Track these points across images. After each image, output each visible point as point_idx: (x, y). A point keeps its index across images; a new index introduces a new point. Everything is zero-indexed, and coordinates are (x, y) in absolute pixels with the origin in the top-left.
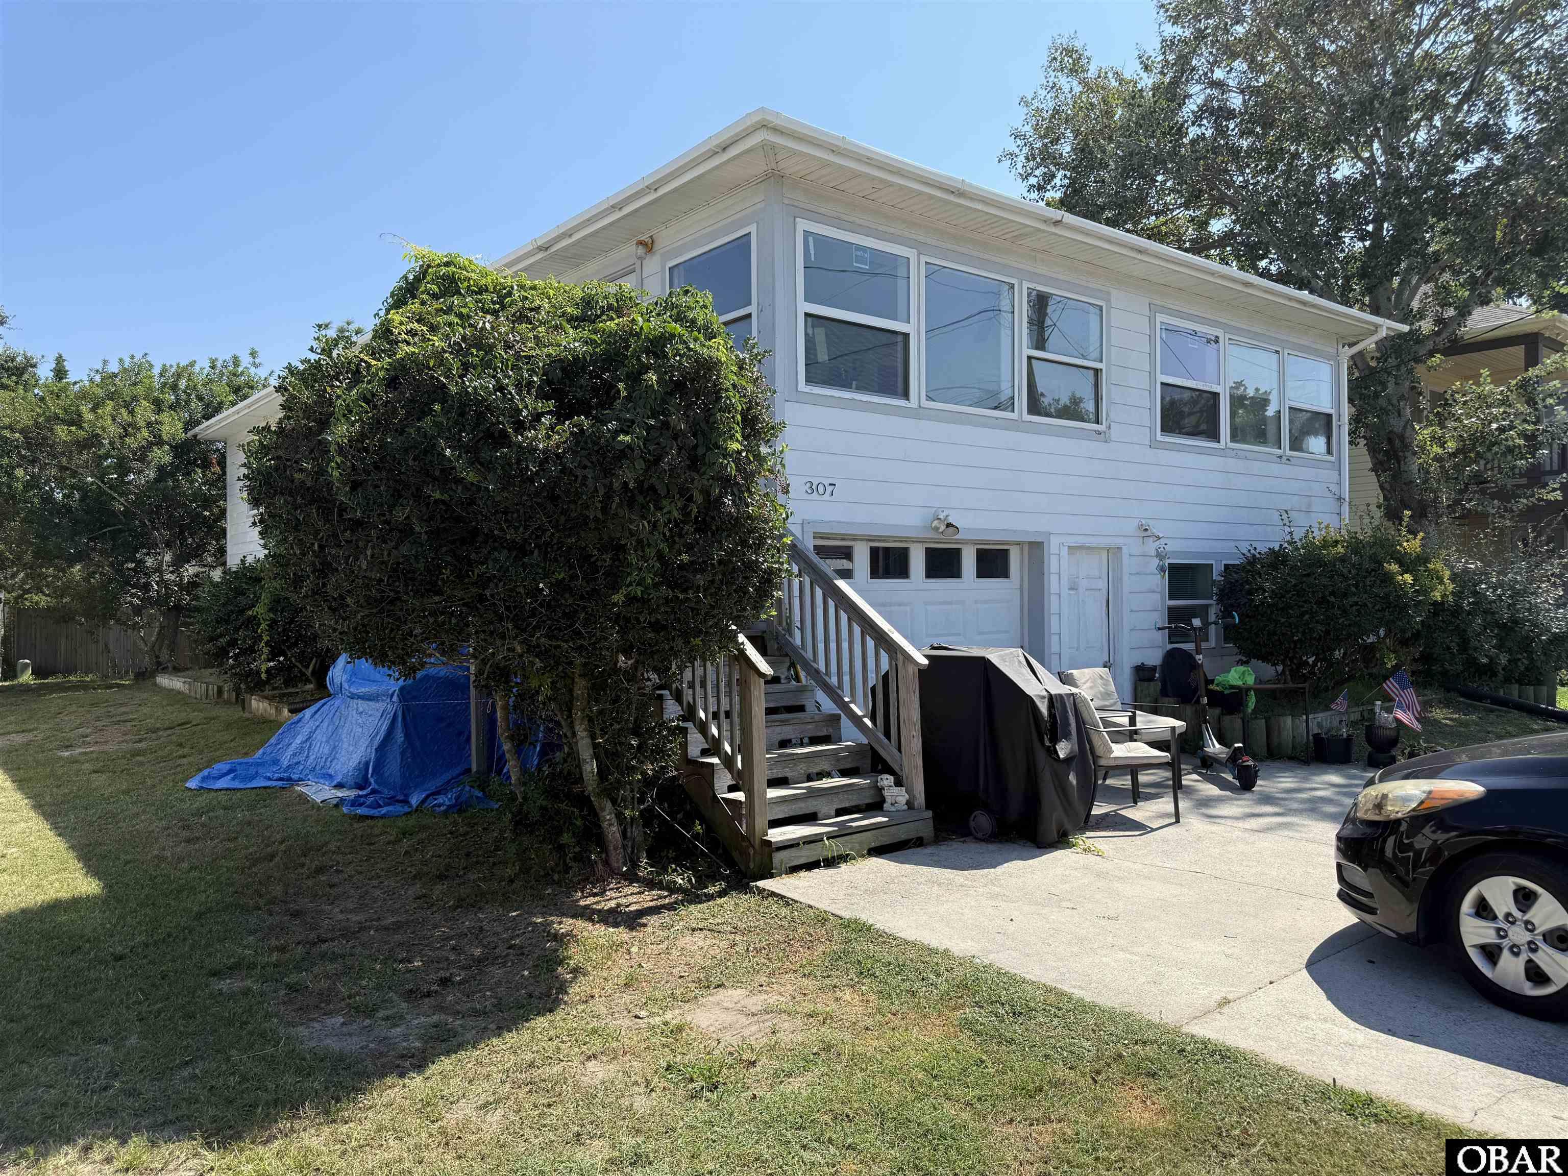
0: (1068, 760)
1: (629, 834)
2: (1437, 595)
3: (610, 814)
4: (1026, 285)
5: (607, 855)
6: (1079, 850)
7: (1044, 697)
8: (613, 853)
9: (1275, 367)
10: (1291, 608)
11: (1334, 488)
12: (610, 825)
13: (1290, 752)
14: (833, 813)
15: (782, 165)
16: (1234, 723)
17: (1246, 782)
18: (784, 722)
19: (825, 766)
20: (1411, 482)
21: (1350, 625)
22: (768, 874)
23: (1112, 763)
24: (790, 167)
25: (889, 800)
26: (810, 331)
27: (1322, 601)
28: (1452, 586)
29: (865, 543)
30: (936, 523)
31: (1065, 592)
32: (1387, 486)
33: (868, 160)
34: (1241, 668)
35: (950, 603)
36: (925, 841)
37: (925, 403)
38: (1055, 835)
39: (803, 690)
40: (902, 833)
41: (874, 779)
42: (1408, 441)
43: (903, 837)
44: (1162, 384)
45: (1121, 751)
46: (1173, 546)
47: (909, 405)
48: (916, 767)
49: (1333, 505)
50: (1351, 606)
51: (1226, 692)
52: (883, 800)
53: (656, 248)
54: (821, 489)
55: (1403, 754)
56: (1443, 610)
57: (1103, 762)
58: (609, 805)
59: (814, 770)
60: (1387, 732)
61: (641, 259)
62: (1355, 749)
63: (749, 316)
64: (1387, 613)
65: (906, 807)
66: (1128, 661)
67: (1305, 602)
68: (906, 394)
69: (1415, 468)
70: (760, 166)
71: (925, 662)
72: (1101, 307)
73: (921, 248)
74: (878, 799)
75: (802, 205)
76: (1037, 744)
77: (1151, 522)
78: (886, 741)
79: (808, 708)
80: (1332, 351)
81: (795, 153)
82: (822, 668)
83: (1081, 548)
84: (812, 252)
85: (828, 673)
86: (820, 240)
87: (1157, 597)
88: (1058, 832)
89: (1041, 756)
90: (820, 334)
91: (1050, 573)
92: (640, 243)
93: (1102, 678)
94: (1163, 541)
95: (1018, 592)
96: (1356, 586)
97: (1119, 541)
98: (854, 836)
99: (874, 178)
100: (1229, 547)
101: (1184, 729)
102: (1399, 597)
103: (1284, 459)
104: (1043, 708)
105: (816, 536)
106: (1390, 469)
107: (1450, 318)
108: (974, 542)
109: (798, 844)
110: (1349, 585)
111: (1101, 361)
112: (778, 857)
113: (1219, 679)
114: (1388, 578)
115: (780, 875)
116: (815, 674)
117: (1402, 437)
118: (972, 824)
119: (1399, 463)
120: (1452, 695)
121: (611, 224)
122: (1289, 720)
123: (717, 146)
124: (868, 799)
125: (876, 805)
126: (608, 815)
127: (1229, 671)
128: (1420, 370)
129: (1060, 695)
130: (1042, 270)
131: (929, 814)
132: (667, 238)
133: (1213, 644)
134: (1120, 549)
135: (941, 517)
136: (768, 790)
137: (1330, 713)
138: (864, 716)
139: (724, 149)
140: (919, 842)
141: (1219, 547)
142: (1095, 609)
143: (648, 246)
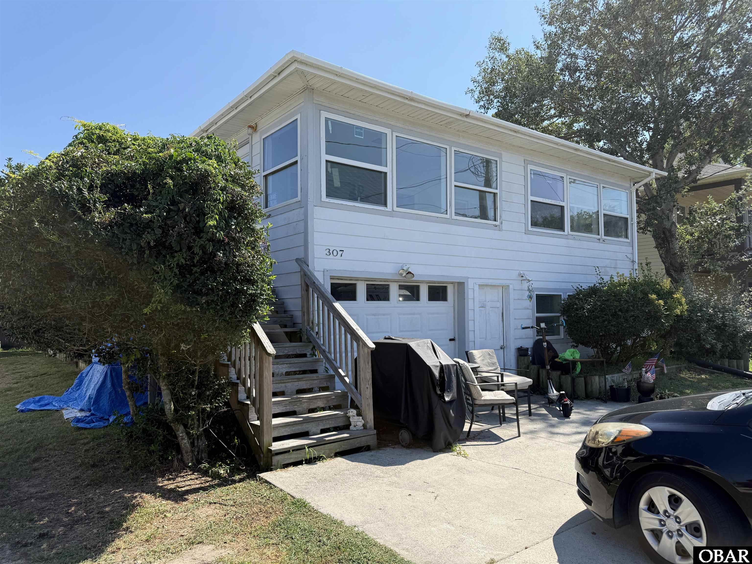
0: (450, 402)
1: (196, 444)
2: (678, 312)
3: (182, 433)
4: (453, 149)
5: (182, 456)
6: (456, 453)
7: (437, 366)
8: (185, 454)
9: (596, 193)
10: (598, 318)
11: (630, 256)
12: (183, 439)
13: (598, 395)
14: (319, 432)
15: (311, 83)
16: (567, 380)
17: (566, 413)
18: (299, 380)
19: (320, 404)
20: (676, 254)
21: (630, 327)
22: (268, 468)
23: (482, 403)
24: (317, 84)
25: (353, 424)
26: (329, 170)
27: (615, 315)
28: (686, 307)
29: (363, 282)
30: (401, 271)
31: (477, 309)
32: (663, 255)
33: (357, 80)
34: (572, 350)
35: (414, 314)
36: (371, 448)
37: (396, 209)
38: (442, 444)
39: (317, 361)
40: (356, 444)
41: (345, 412)
42: (673, 232)
43: (358, 445)
44: (531, 201)
45: (488, 396)
46: (536, 285)
47: (387, 210)
48: (368, 405)
49: (628, 264)
50: (630, 317)
51: (564, 362)
52: (350, 425)
53: (258, 129)
54: (335, 253)
55: (657, 398)
56: (683, 319)
57: (477, 402)
58: (181, 428)
59: (312, 407)
60: (647, 385)
61: (251, 135)
62: (632, 393)
63: (296, 162)
64: (650, 321)
65: (362, 428)
66: (513, 346)
67: (605, 315)
68: (385, 204)
69: (677, 247)
70: (299, 84)
71: (374, 346)
72: (496, 161)
73: (393, 128)
74: (347, 423)
75: (324, 104)
76: (432, 392)
77: (526, 273)
78: (355, 390)
79: (319, 371)
80: (628, 185)
81: (315, 76)
82: (327, 350)
83: (487, 285)
84: (330, 129)
85: (330, 352)
86: (334, 122)
87: (530, 312)
88: (445, 443)
89: (435, 399)
90: (336, 172)
91: (468, 299)
92: (250, 127)
93: (489, 354)
94: (531, 282)
95: (452, 308)
96: (633, 307)
97: (508, 282)
98: (326, 446)
99: (362, 90)
100: (569, 286)
101: (531, 383)
102: (657, 312)
103: (601, 240)
104: (436, 373)
105: (332, 278)
106: (665, 247)
107: (693, 170)
108: (427, 282)
109: (289, 451)
110: (629, 306)
111: (497, 189)
112: (276, 459)
113: (560, 355)
114: (650, 302)
115: (276, 469)
116: (323, 352)
117: (670, 231)
118: (400, 437)
119: (669, 244)
120: (693, 365)
121: (234, 117)
122: (597, 378)
123: (275, 72)
124: (340, 423)
125: (346, 427)
126: (181, 433)
127: (566, 352)
128: (678, 196)
129: (448, 365)
130: (462, 141)
131: (375, 432)
132: (263, 124)
133: (562, 337)
134: (508, 286)
135: (405, 268)
136: (273, 420)
137: (622, 374)
138: (345, 376)
139: (279, 74)
140: (368, 448)
141: (563, 286)
142: (495, 318)
143: (254, 128)
